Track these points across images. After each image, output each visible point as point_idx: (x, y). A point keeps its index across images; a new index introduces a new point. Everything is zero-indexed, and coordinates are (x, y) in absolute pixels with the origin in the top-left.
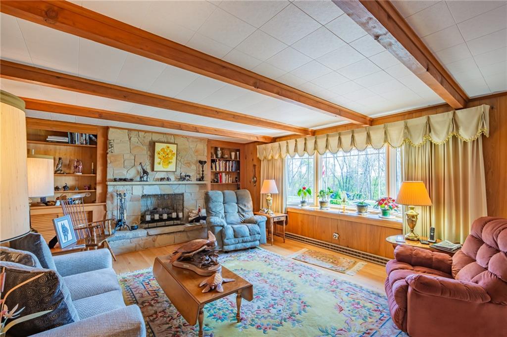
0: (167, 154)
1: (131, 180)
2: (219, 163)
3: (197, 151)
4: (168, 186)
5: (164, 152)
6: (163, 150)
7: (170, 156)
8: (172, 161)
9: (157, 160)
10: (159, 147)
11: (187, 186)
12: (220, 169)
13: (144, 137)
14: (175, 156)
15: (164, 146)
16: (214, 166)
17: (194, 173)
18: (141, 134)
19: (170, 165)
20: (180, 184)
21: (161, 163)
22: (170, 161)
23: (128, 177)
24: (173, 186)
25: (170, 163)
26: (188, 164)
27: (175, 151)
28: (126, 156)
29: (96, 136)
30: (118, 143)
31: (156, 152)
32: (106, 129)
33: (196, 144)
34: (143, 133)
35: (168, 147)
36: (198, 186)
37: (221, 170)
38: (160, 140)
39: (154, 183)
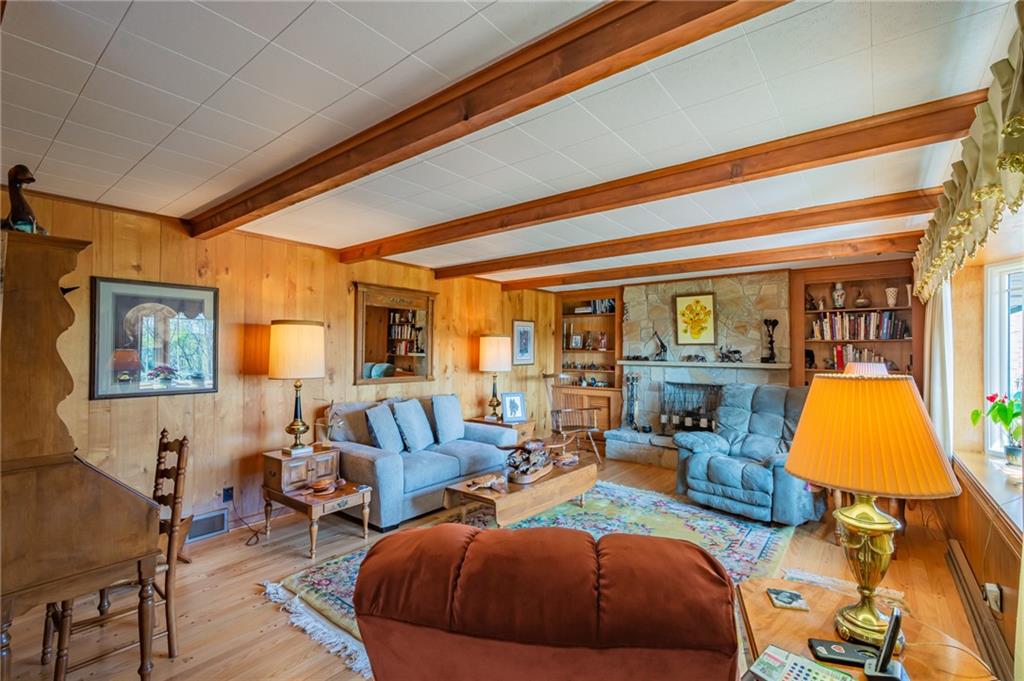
0: (698, 314)
1: (646, 359)
2: (831, 320)
3: (761, 301)
4: (704, 370)
5: (692, 311)
6: (689, 308)
7: (702, 316)
8: (706, 325)
9: (681, 326)
10: (682, 303)
11: (739, 371)
12: (833, 335)
13: (665, 291)
14: (712, 316)
15: (691, 300)
16: (816, 329)
17: (753, 347)
18: (661, 287)
19: (704, 333)
20: (725, 368)
21: (689, 330)
22: (703, 325)
23: (644, 354)
24: (713, 370)
25: (702, 329)
26: (742, 330)
27: (710, 307)
28: (644, 323)
29: (614, 300)
30: (633, 306)
31: (678, 312)
32: (622, 288)
33: (758, 287)
34: (663, 285)
35: (698, 302)
36: (767, 373)
37: (838, 337)
38: (690, 291)
39: (680, 364)
